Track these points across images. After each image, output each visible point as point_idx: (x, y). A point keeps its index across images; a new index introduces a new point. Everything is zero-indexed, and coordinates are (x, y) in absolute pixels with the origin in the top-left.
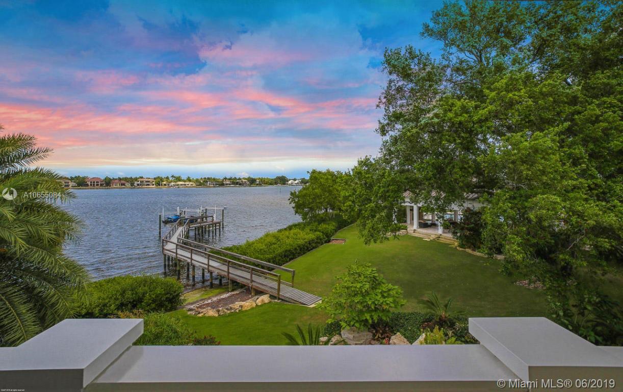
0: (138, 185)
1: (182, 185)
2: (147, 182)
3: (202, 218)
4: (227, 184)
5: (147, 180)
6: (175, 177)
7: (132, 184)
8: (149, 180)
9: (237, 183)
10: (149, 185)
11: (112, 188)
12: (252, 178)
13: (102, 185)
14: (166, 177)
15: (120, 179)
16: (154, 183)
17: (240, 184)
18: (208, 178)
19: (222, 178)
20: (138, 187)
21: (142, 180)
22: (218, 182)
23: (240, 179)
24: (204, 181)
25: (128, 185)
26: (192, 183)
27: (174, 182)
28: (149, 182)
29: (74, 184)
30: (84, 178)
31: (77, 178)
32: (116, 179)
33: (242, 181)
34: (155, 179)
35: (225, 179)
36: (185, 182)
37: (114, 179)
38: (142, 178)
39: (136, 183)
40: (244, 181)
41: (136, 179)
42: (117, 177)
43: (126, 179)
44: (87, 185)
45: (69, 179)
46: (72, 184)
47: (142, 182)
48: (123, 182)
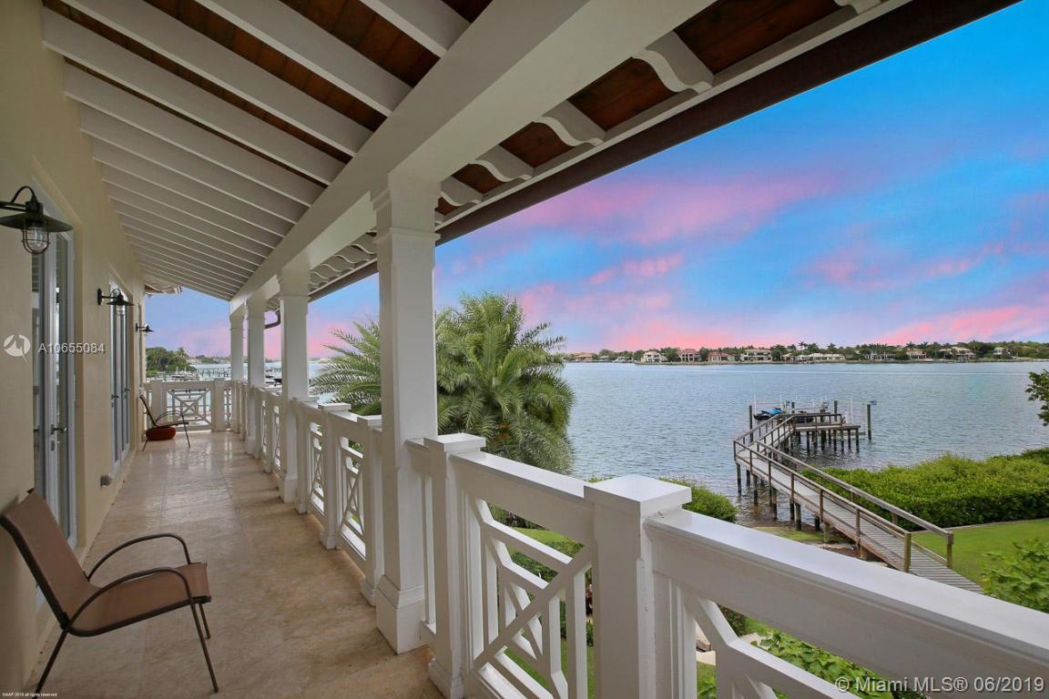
0: (746, 359)
1: (818, 358)
2: (759, 354)
3: (822, 417)
4: (915, 357)
5: (759, 351)
6: (805, 345)
7: (737, 359)
8: (763, 351)
9: (941, 355)
10: (762, 359)
11: (710, 364)
12: (982, 343)
13: (696, 359)
14: (790, 345)
15: (720, 351)
16: (770, 356)
17: (949, 357)
18: (871, 346)
19: (904, 345)
20: (746, 362)
21: (751, 351)
22: (895, 353)
23: (947, 346)
24: (863, 352)
25: (731, 358)
26: (838, 355)
27: (805, 353)
28: (762, 354)
29: (664, 358)
30: (675, 350)
31: (668, 350)
32: (715, 351)
33: (954, 351)
34: (772, 349)
35: (911, 346)
36: (824, 353)
37: (712, 351)
38: (751, 347)
39: (743, 356)
40: (959, 349)
41: (743, 351)
42: (716, 348)
43: (727, 350)
44: (679, 360)
45: (658, 352)
46: (662, 358)
47: (751, 354)
48: (724, 355)
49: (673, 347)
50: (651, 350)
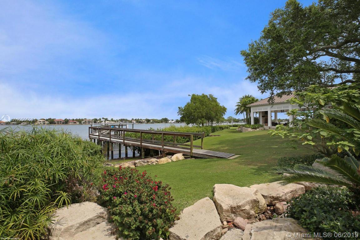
0: (83, 123)
2: (88, 121)
4: (134, 123)
6: (104, 119)
7: (80, 123)
8: (90, 120)
9: (140, 122)
10: (89, 123)
12: (148, 119)
13: (63, 123)
14: (99, 119)
16: (92, 122)
18: (123, 119)
19: (131, 119)
20: (84, 124)
21: (86, 120)
22: (129, 121)
23: (141, 120)
25: (78, 123)
29: (48, 123)
31: (50, 119)
33: (143, 121)
34: (93, 120)
35: (133, 119)
36: (110, 121)
37: (70, 120)
41: (82, 120)
42: (72, 119)
43: (77, 120)
44: (55, 123)
45: (45, 120)
46: (46, 122)
47: (86, 121)
48: (75, 121)
49: (52, 118)
50: (41, 119)
